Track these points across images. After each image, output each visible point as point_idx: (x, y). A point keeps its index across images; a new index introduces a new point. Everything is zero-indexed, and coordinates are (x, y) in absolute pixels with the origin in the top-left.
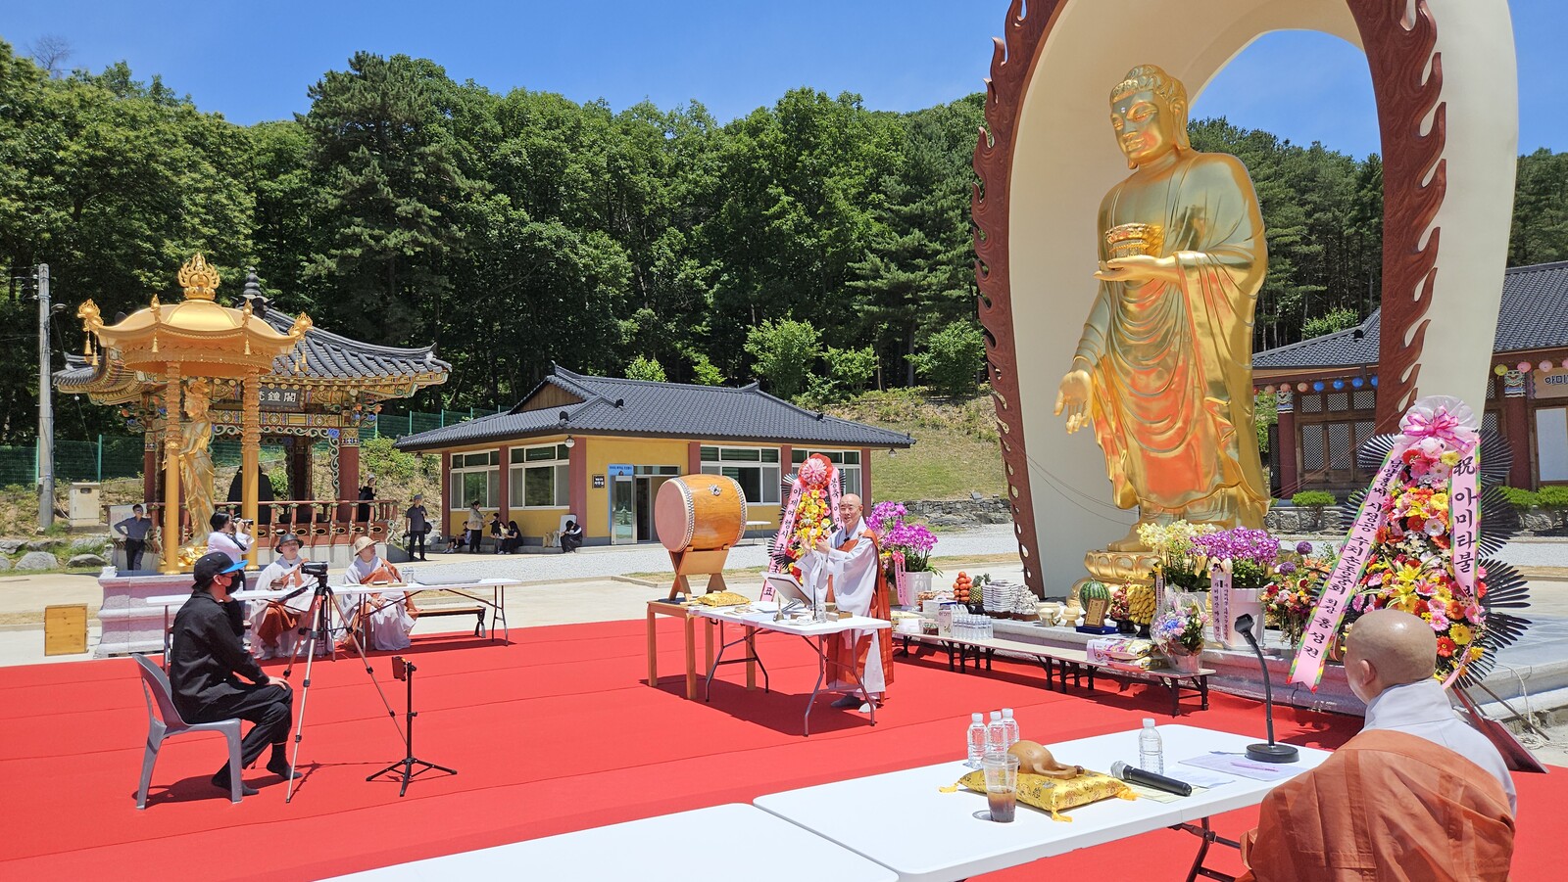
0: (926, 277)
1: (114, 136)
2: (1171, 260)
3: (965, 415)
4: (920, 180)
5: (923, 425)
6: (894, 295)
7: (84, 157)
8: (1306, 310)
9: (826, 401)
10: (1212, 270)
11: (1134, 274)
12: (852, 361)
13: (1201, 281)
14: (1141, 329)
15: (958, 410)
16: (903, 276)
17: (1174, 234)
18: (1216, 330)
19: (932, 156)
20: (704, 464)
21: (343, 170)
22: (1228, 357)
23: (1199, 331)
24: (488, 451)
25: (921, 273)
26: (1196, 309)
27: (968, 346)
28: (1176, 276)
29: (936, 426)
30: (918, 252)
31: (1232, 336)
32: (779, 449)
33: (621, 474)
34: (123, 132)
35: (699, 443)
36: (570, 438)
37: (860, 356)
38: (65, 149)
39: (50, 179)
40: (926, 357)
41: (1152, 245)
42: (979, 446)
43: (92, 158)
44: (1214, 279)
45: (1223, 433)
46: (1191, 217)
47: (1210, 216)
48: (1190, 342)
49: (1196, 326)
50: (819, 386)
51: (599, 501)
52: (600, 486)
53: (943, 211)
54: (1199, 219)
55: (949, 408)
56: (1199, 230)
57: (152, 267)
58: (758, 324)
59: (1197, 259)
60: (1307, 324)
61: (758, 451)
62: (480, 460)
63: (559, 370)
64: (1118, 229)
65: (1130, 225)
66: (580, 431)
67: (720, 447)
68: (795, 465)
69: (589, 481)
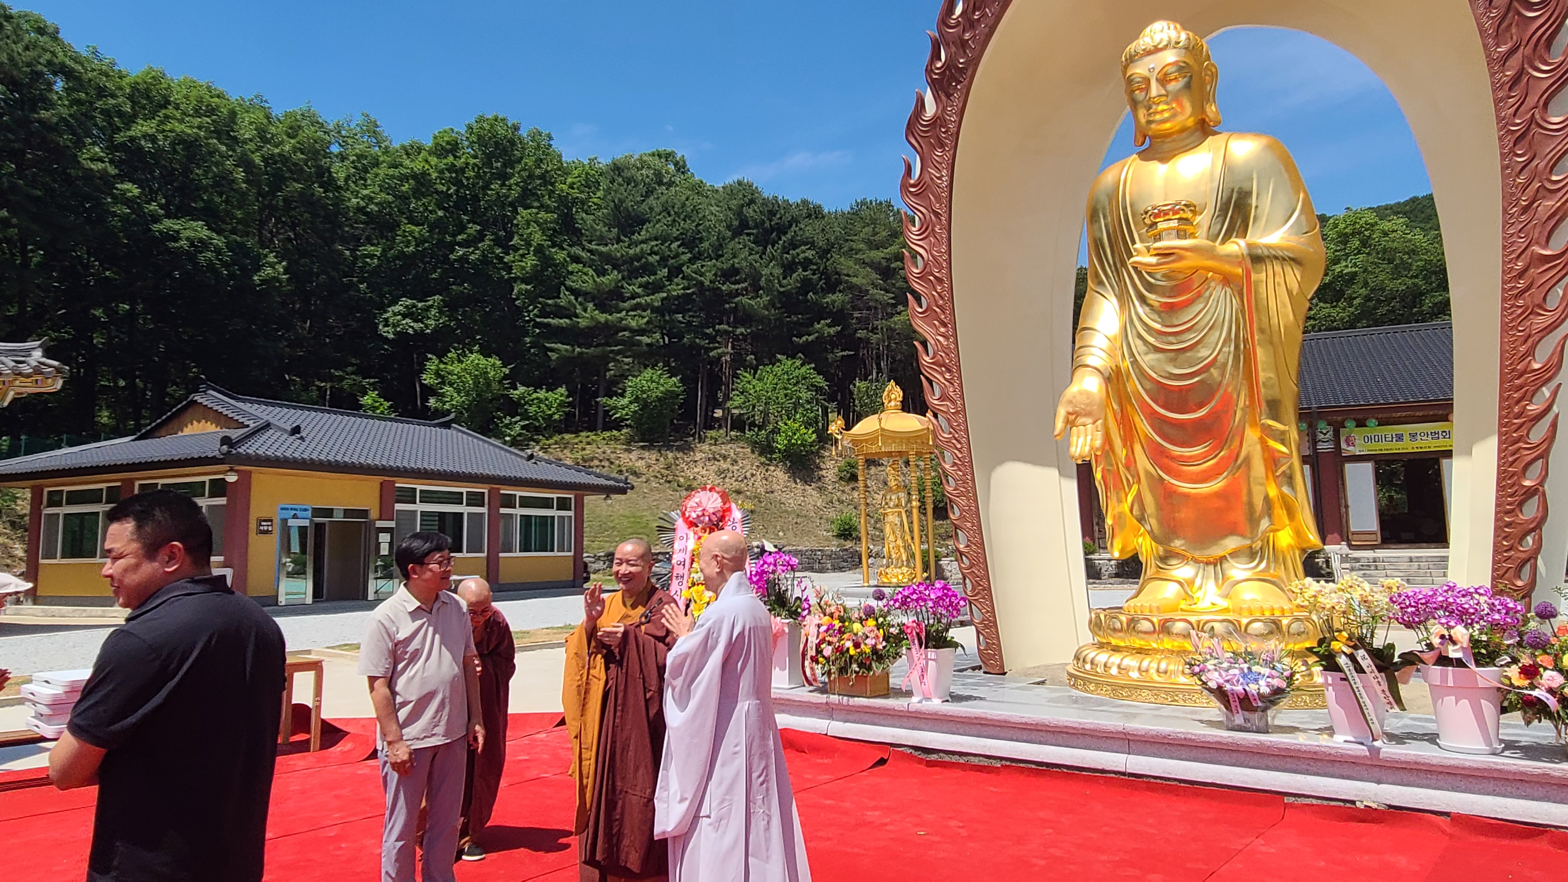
0: (623, 319)
3: (662, 463)
5: (620, 470)
9: (515, 440)
10: (1277, 263)
12: (543, 401)
16: (601, 317)
20: (398, 506)
23: (1257, 337)
24: (104, 485)
25: (619, 315)
26: (1258, 310)
27: (666, 392)
30: (616, 294)
32: (486, 491)
33: (295, 517)
35: (394, 482)
36: (231, 470)
37: (554, 395)
40: (625, 401)
44: (1280, 274)
45: (1279, 465)
46: (1238, 202)
50: (510, 425)
51: (266, 551)
52: (267, 532)
53: (642, 255)
54: (1247, 205)
56: (1247, 218)
61: (462, 493)
62: (91, 496)
63: (211, 388)
67: (419, 488)
68: (503, 511)
69: (253, 525)
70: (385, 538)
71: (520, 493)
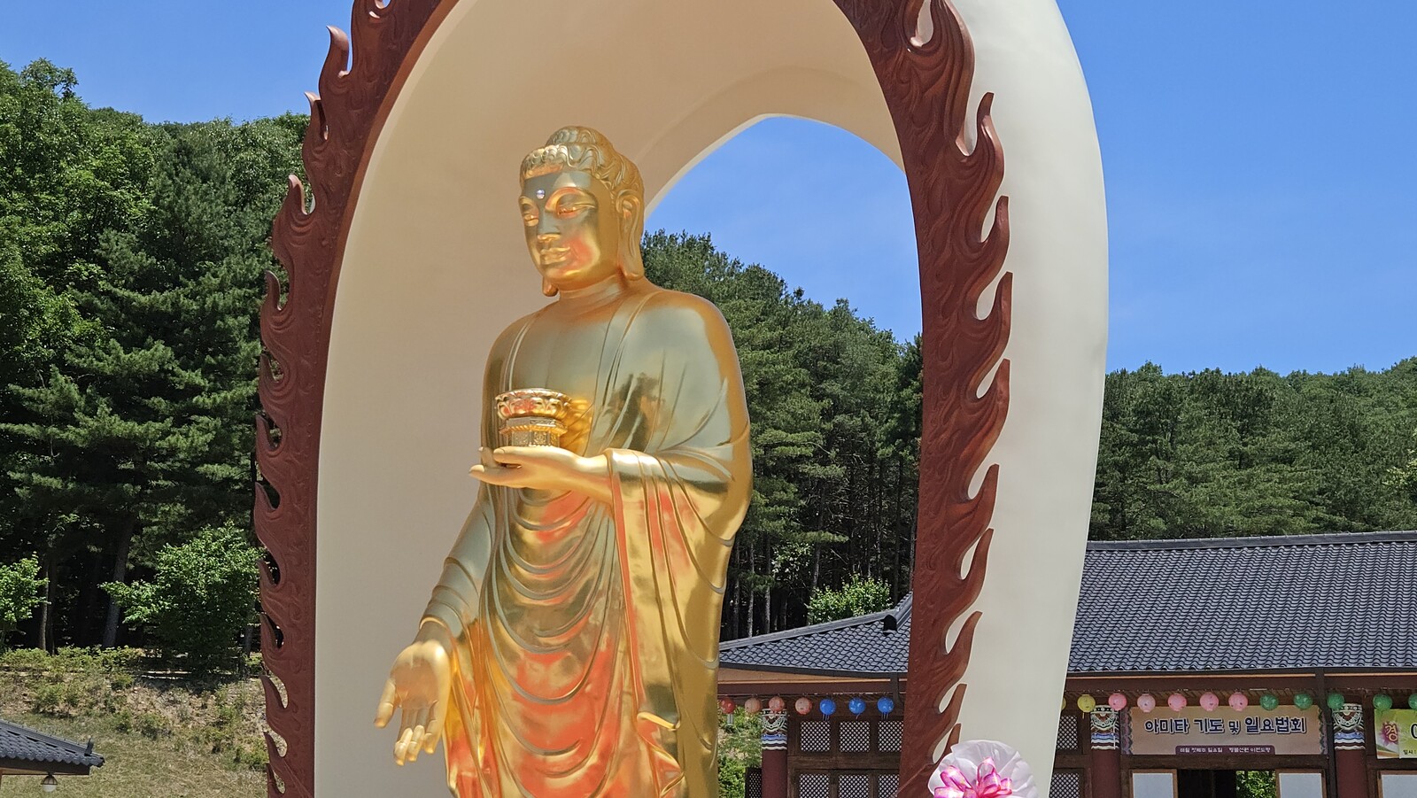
2: (597, 463)
8: (817, 574)
10: (664, 488)
11: (537, 478)
13: (646, 504)
14: (542, 579)
17: (609, 417)
18: (665, 594)
22: (681, 643)
23: (636, 592)
26: (635, 553)
28: (606, 492)
31: (689, 606)
41: (571, 431)
44: (667, 504)
45: (665, 781)
46: (638, 393)
47: (668, 395)
48: (622, 610)
49: (632, 583)
54: (651, 399)
56: (648, 416)
59: (642, 467)
60: (816, 598)
64: (517, 396)
65: (537, 391)
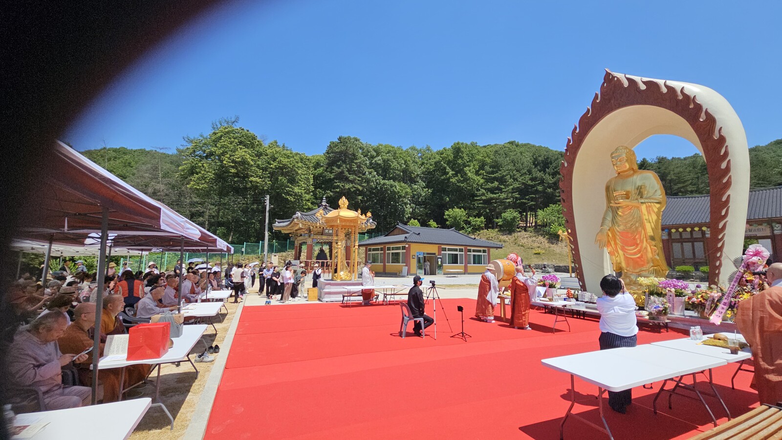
0: (500, 196)
1: (285, 161)
3: (514, 238)
4: (496, 166)
5: (500, 241)
6: (488, 202)
7: (277, 166)
9: (469, 233)
10: (649, 204)
11: (623, 204)
12: (477, 221)
13: (646, 207)
15: (511, 236)
16: (492, 196)
19: (500, 160)
20: (442, 252)
21: (335, 168)
22: (655, 228)
24: (379, 247)
25: (498, 195)
27: (514, 217)
28: (638, 205)
29: (504, 241)
30: (497, 188)
32: (463, 248)
33: (420, 255)
34: (287, 160)
35: (441, 246)
36: (406, 244)
37: (479, 220)
38: (272, 164)
39: (267, 172)
40: (500, 220)
41: (628, 196)
42: (519, 248)
43: (279, 166)
44: (650, 206)
50: (468, 228)
51: (414, 263)
52: (414, 258)
53: (504, 176)
55: (509, 236)
57: (291, 195)
58: (448, 210)
59: (645, 201)
61: (457, 249)
62: (377, 249)
63: (400, 224)
64: (618, 192)
65: (621, 191)
66: (409, 242)
67: (447, 248)
68: (468, 253)
69: (411, 256)
70: (440, 260)
71: (472, 248)
